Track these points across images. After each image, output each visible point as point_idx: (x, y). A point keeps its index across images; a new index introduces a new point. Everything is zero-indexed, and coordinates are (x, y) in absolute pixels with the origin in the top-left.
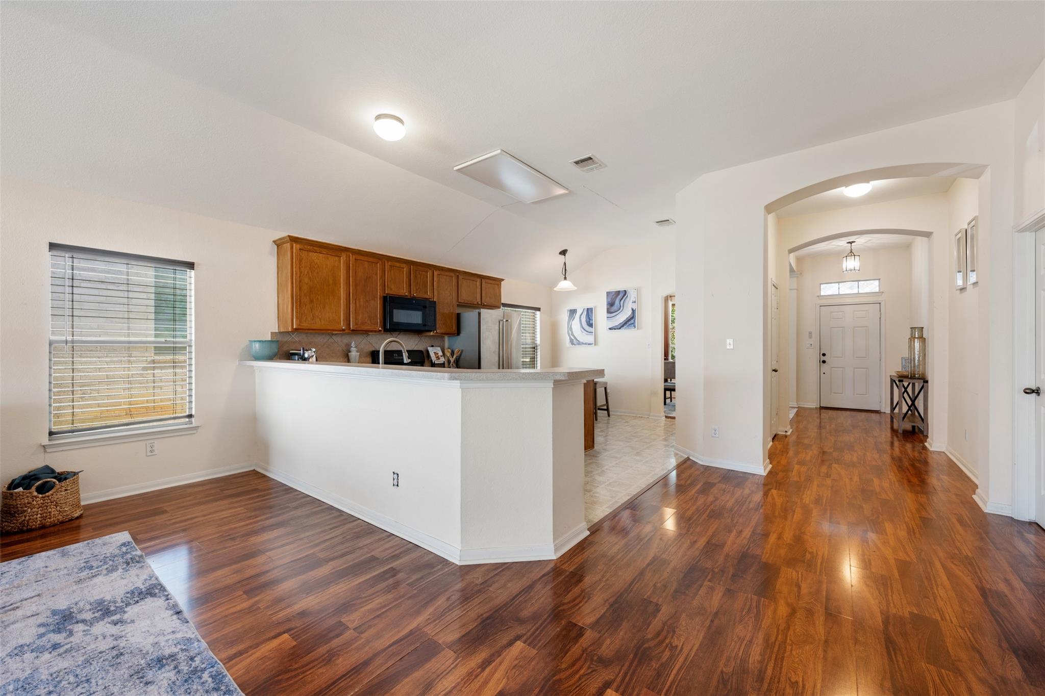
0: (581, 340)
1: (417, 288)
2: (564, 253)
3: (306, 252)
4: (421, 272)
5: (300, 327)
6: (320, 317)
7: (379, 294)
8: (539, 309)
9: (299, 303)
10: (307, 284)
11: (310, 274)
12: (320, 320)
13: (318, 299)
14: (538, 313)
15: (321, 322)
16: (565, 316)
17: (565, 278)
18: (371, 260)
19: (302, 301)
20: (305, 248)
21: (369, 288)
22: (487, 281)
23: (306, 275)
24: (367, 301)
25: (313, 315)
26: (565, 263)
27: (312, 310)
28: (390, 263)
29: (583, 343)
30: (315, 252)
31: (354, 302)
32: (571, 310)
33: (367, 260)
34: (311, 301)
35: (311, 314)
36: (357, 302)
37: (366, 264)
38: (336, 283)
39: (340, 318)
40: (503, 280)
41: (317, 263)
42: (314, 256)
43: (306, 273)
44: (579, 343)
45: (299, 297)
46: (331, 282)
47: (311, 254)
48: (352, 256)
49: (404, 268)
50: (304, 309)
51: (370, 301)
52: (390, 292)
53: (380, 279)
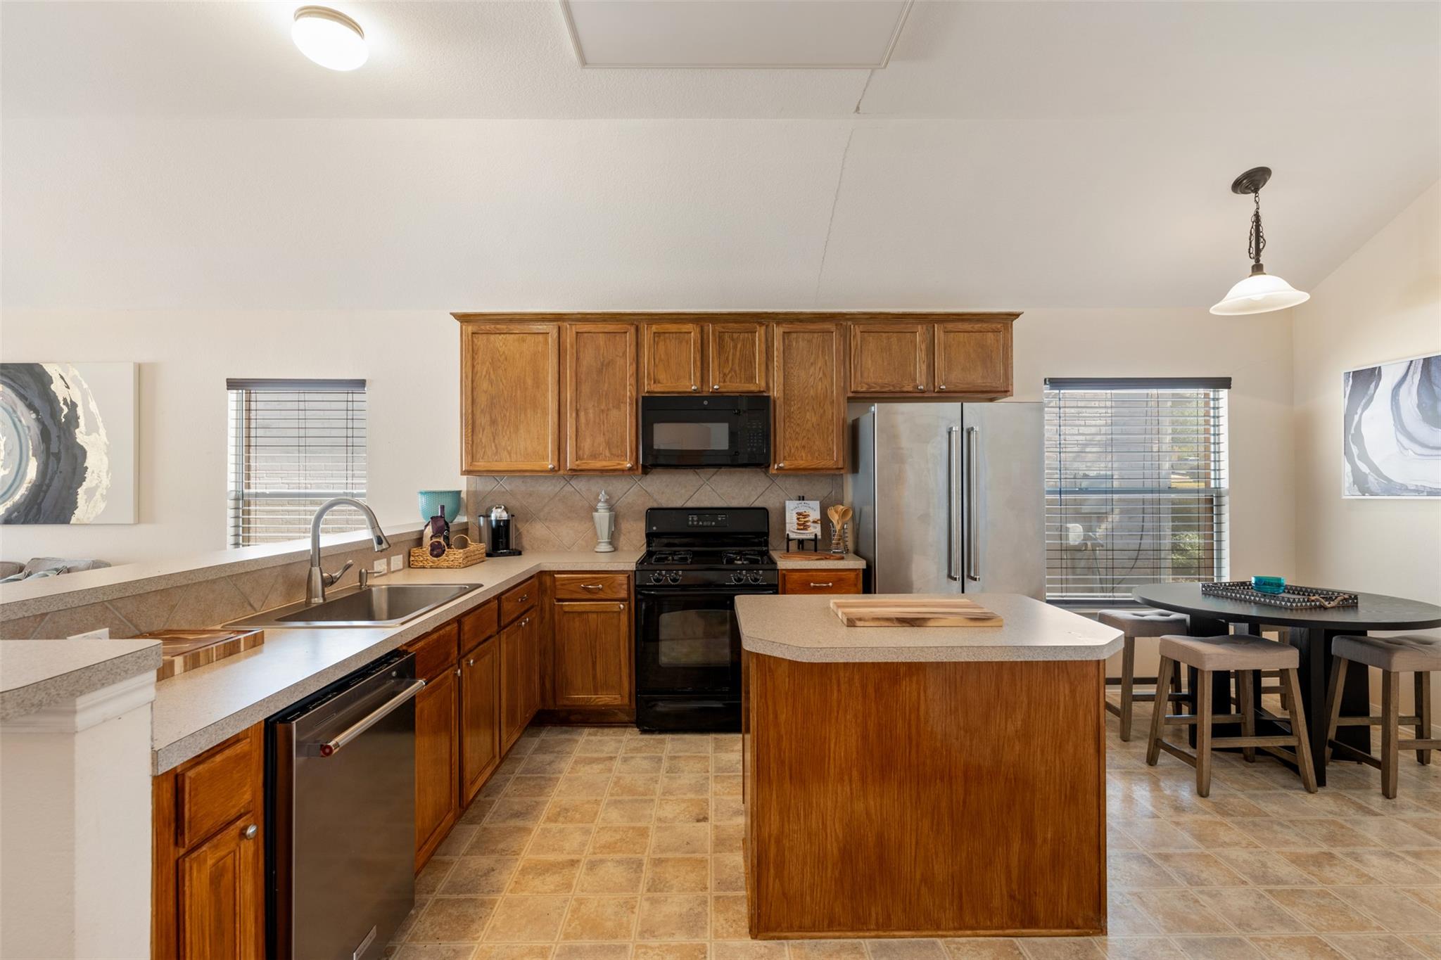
0: (1397, 477)
1: (727, 371)
2: (1251, 181)
3: (485, 337)
4: (735, 335)
5: (471, 468)
6: (509, 448)
7: (629, 392)
8: (1225, 383)
9: (470, 427)
10: (486, 392)
11: (492, 372)
12: (509, 453)
13: (505, 416)
14: (1224, 393)
15: (510, 456)
16: (1337, 395)
17: (1258, 269)
18: (611, 327)
19: (478, 422)
20: (482, 330)
21: (606, 385)
22: (950, 326)
23: (485, 376)
24: (603, 411)
25: (496, 446)
26: (1257, 216)
27: (494, 439)
28: (654, 328)
29: (1404, 489)
30: (500, 334)
31: (574, 415)
32: (1357, 375)
33: (602, 330)
34: (493, 422)
35: (493, 445)
36: (582, 414)
37: (601, 340)
38: (538, 383)
39: (546, 447)
40: (1017, 315)
41: (504, 352)
42: (498, 341)
43: (484, 373)
44: (1392, 488)
45: (470, 416)
46: (529, 382)
47: (492, 337)
48: (571, 328)
49: (691, 333)
50: (480, 436)
51: (608, 410)
52: (658, 388)
53: (631, 364)
